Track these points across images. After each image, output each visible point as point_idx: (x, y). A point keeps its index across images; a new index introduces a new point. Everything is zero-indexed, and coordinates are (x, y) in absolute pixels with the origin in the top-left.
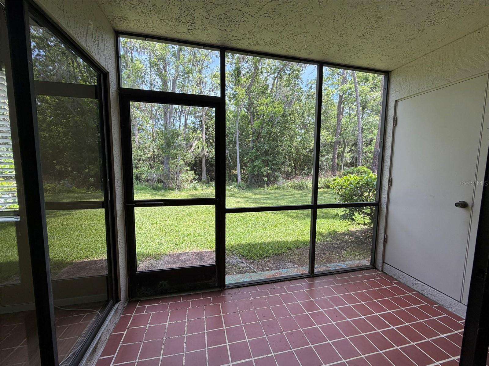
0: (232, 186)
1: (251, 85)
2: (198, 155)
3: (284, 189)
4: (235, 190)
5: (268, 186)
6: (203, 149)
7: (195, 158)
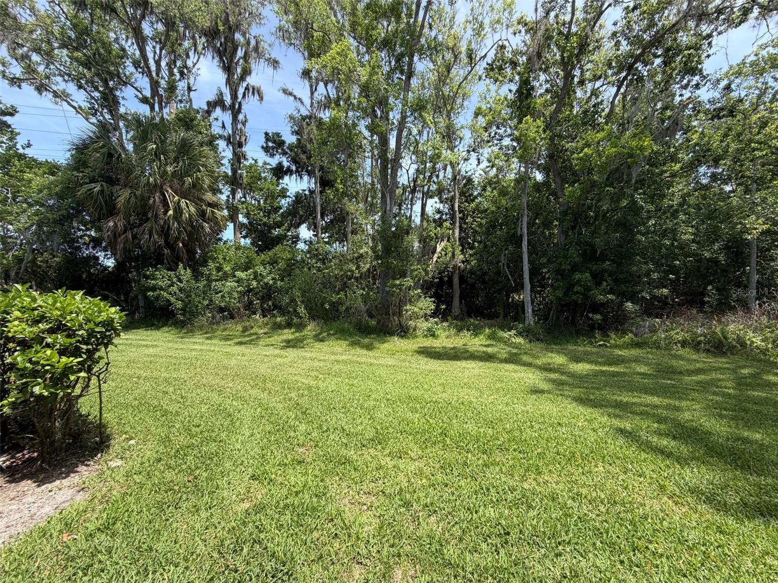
0: (513, 332)
1: (558, 111)
2: (445, 268)
3: (658, 348)
4: (519, 340)
5: (606, 335)
6: (453, 255)
7: (440, 273)
